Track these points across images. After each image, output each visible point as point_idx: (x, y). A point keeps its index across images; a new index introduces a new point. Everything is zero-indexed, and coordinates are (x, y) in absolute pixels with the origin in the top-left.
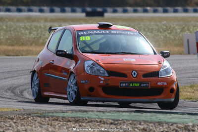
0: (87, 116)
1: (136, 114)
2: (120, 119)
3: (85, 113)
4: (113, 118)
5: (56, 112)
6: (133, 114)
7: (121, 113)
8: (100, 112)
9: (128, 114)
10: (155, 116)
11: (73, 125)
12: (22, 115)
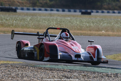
0: (57, 67)
2: (74, 69)
5: (41, 65)
6: (82, 67)
9: (79, 67)
11: (49, 72)
12: (23, 66)
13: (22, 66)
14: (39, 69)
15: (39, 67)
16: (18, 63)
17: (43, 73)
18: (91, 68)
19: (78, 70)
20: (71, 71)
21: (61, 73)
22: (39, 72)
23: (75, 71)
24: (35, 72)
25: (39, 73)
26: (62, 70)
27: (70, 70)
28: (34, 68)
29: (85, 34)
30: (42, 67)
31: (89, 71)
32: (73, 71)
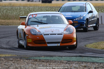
1: (79, 58)
10: (90, 59)
13: (16, 59)
14: (34, 61)
15: (34, 59)
18: (88, 59)
26: (60, 61)
28: (29, 61)
30: (36, 59)
31: (87, 61)
32: (71, 62)
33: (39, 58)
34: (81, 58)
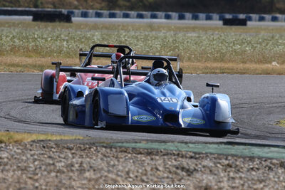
0: (164, 147)
1: (227, 146)
2: (204, 152)
3: (163, 144)
4: (195, 150)
5: (127, 142)
6: (223, 146)
7: (208, 145)
8: (182, 142)
9: (216, 146)
10: (249, 148)
11: (144, 158)
12: (84, 145)
13: (82, 146)
14: (121, 151)
15: (120, 147)
16: (71, 138)
17: (131, 161)
18: (244, 149)
19: (214, 154)
20: (196, 156)
21: (173, 161)
22: (122, 158)
23: (207, 155)
24: (111, 160)
25: (121, 160)
26: (176, 153)
27: (195, 153)
28: (108, 150)
29: (232, 69)
30: (127, 148)
31: (240, 154)
32: (202, 155)
33: (133, 145)
34: (230, 146)
